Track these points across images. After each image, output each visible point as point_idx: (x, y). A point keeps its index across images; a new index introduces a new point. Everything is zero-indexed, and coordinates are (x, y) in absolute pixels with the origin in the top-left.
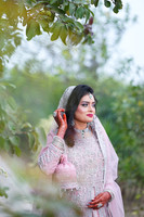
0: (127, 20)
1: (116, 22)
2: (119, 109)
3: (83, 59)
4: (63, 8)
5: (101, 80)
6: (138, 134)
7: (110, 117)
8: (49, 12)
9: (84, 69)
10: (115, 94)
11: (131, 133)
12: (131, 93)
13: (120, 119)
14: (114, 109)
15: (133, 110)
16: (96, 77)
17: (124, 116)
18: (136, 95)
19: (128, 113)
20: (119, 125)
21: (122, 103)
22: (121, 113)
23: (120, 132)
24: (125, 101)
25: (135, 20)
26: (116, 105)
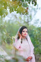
0: (37, 9)
1: (34, 9)
2: (35, 34)
3: (25, 20)
4: (20, 4)
5: (30, 26)
6: (40, 41)
7: (32, 36)
8: (16, 5)
9: (25, 22)
10: (34, 29)
11: (38, 41)
12: (38, 29)
13: (35, 37)
14: (33, 34)
15: (39, 34)
16: (28, 25)
17: (36, 36)
18: (40, 30)
19: (37, 35)
20: (35, 38)
21: (36, 32)
22: (35, 35)
23: (35, 40)
24: (36, 31)
25: (40, 9)
26: (34, 33)
